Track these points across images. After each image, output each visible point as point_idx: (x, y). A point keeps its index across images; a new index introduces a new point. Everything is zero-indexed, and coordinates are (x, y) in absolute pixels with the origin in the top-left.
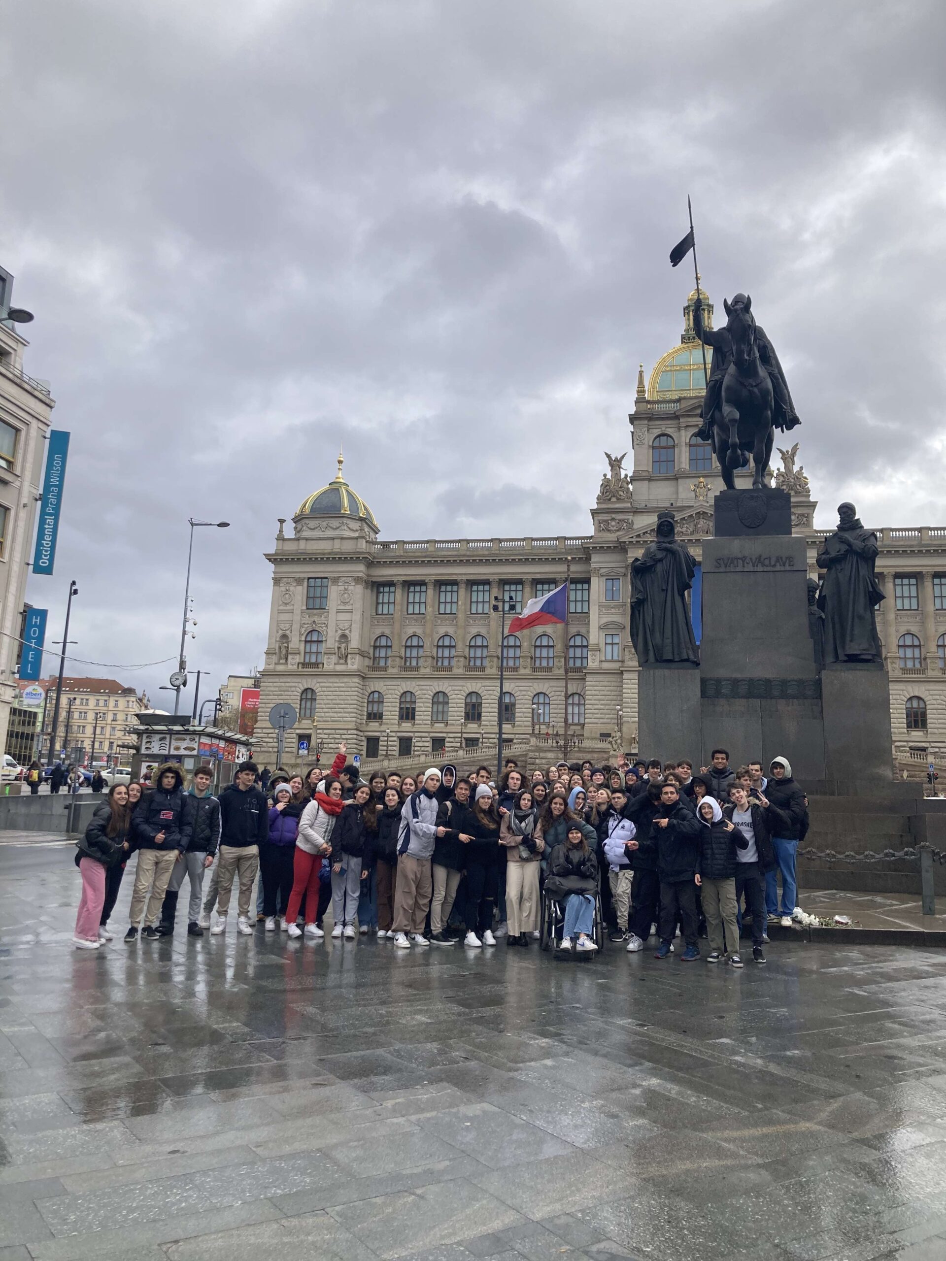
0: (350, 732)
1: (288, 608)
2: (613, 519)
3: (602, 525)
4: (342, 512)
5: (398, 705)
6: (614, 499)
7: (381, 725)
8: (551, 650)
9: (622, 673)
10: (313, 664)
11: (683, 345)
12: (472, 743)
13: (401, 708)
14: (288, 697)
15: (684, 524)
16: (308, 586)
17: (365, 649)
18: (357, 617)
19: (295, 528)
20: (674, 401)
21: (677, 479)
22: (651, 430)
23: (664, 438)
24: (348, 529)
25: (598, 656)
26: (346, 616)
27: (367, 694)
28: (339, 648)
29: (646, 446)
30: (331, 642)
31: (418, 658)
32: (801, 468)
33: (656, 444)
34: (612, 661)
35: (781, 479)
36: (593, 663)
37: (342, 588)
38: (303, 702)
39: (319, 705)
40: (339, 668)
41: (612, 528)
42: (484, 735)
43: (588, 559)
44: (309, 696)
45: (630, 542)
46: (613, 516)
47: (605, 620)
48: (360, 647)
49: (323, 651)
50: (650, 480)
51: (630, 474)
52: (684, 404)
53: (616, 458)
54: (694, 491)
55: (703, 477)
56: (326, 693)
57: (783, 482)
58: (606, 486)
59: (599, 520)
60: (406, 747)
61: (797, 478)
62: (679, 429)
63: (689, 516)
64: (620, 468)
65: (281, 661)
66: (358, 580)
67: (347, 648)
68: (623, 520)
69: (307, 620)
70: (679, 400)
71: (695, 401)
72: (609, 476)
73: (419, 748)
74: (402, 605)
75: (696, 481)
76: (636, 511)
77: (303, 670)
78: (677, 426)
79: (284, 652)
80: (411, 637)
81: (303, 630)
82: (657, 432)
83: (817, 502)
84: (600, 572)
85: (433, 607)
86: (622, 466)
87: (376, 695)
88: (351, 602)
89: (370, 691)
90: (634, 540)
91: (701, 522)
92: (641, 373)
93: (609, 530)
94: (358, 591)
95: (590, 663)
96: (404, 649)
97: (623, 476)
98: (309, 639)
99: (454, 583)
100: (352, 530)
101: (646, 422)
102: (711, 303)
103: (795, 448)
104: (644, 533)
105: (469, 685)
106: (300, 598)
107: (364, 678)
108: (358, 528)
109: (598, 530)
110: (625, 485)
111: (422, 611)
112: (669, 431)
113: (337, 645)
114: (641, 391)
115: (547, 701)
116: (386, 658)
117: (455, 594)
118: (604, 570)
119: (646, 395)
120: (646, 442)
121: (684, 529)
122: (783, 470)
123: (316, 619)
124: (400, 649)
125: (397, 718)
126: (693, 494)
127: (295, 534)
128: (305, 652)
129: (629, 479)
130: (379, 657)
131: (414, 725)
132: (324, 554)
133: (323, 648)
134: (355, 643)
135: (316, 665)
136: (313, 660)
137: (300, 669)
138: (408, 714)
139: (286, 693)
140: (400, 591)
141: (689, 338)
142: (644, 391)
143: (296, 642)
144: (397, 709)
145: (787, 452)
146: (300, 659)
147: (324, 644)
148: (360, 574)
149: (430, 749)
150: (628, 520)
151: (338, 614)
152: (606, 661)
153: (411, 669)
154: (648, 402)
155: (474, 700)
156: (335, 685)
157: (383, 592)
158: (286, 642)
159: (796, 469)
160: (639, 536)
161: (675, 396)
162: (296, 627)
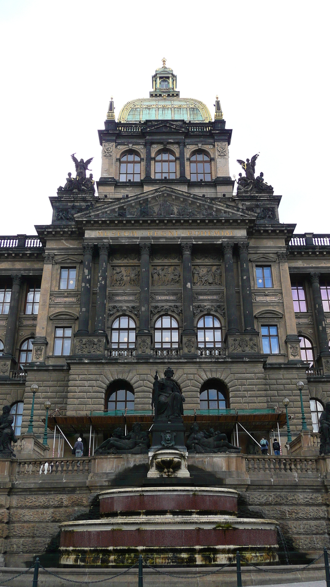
2: (73, 208)
3: (61, 214)
9: (69, 368)
11: (151, 98)
15: (146, 206)
22: (118, 146)
23: (131, 155)
25: (44, 350)
29: (113, 158)
33: (124, 160)
34: (61, 356)
36: (37, 358)
41: (71, 217)
45: (87, 221)
46: (74, 204)
52: (150, 125)
59: (59, 209)
70: (146, 123)
78: (143, 143)
82: (124, 148)
83: (281, 197)
84: (54, 260)
86: (88, 168)
90: (92, 219)
91: (166, 205)
92: (112, 103)
93: (68, 219)
95: (34, 359)
97: (88, 176)
101: (114, 138)
109: (56, 218)
112: (136, 147)
114: (111, 116)
118: (61, 257)
119: (115, 119)
120: (113, 154)
121: (147, 211)
122: (244, 175)
154: (117, 124)
160: (97, 216)
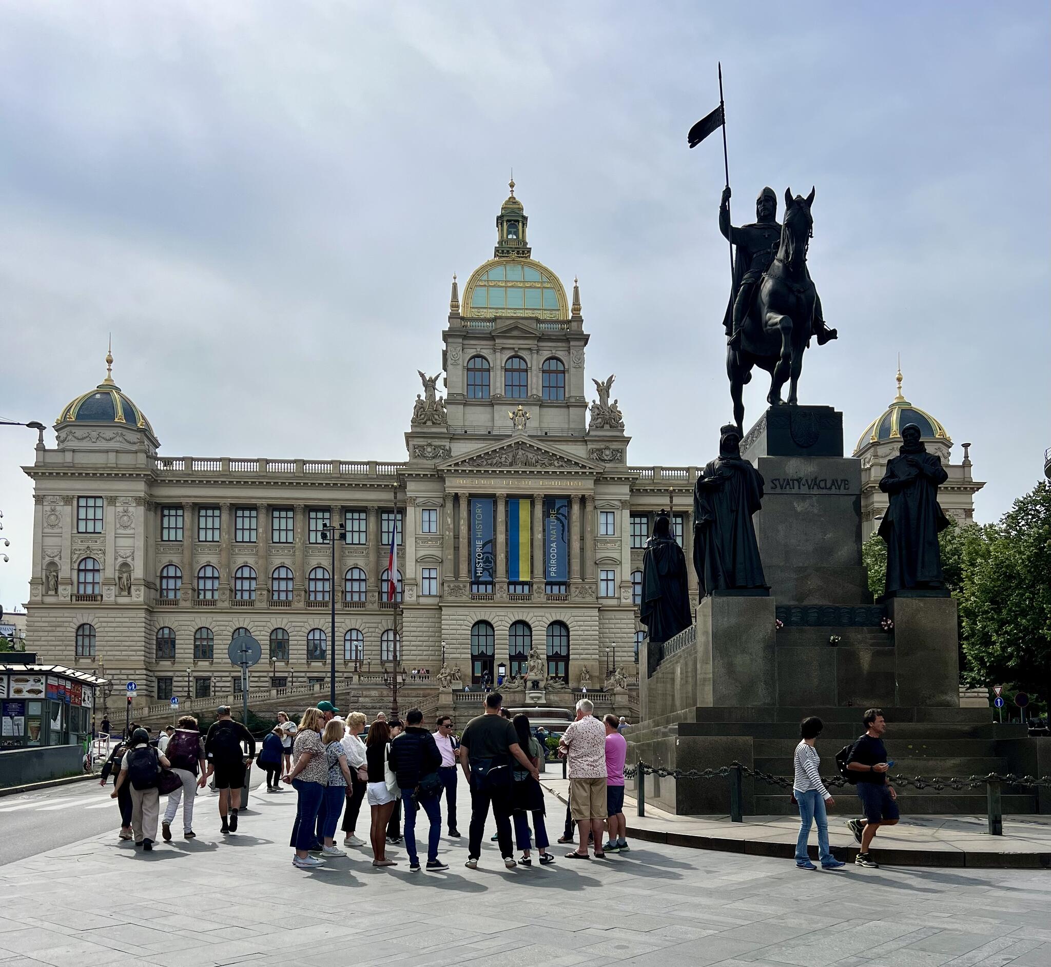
0: (138, 672)
1: (56, 530)
2: (430, 445)
3: (417, 451)
4: (116, 420)
5: (192, 642)
6: (429, 423)
7: (174, 663)
8: (363, 584)
9: (440, 608)
10: (89, 596)
11: (497, 259)
12: (278, 682)
13: (196, 647)
14: (61, 634)
15: (502, 454)
16: (78, 506)
17: (151, 579)
18: (140, 543)
19: (58, 438)
20: (489, 320)
21: (492, 405)
22: (465, 350)
23: (478, 360)
24: (124, 441)
25: (415, 590)
26: (127, 542)
27: (156, 630)
28: (120, 578)
29: (460, 367)
30: (110, 572)
31: (213, 590)
32: (616, 401)
33: (471, 366)
34: (430, 595)
35: (597, 411)
36: (410, 597)
37: (120, 509)
38: (80, 638)
39: (98, 641)
40: (121, 600)
41: (427, 454)
42: (295, 674)
43: (403, 487)
44: (87, 633)
45: (448, 470)
46: (429, 441)
47: (422, 553)
48: (146, 578)
49: (101, 581)
50: (465, 405)
51: (445, 397)
52: (500, 324)
53: (431, 378)
54: (512, 419)
55: (522, 404)
56: (107, 629)
57: (598, 414)
58: (420, 407)
59: (414, 446)
60: (203, 688)
61: (612, 411)
62: (495, 351)
63: (508, 446)
64: (434, 389)
65: (50, 593)
66: (138, 501)
67: (129, 578)
68: (440, 446)
69: (79, 545)
70: (495, 319)
71: (512, 321)
72: (423, 398)
73: (219, 689)
74: (192, 530)
75: (515, 409)
76: (453, 438)
77: (77, 602)
78: (492, 347)
79: (52, 583)
80: (204, 567)
81: (75, 557)
82: (472, 352)
83: (631, 438)
84: (416, 502)
85: (229, 533)
86: (436, 387)
87: (166, 631)
88: (133, 526)
89: (159, 627)
90: (453, 468)
91: (520, 453)
92: (455, 286)
93: (424, 457)
94: (138, 513)
95: (407, 598)
96: (196, 581)
97: (437, 399)
98: (82, 567)
99: (253, 508)
100: (130, 443)
101: (461, 340)
102: (525, 214)
103: (610, 381)
104: (462, 462)
105: (273, 620)
106: (69, 520)
107: (151, 612)
108: (136, 440)
109: (413, 455)
110: (439, 407)
111: (217, 538)
112: (484, 353)
113: (117, 574)
114: (454, 306)
115: (360, 637)
116: (175, 590)
117: (254, 521)
118: (422, 500)
119: (460, 311)
120: (460, 362)
121: (503, 460)
122: (598, 402)
123: (90, 544)
124: (192, 581)
125: (192, 656)
126: (511, 423)
127: (58, 445)
128: (79, 583)
129: (443, 401)
130: (167, 589)
131: (212, 663)
132: (96, 469)
133: (99, 578)
134: (138, 572)
135: (93, 597)
136: (89, 591)
137: (74, 601)
138: (204, 651)
139: (58, 629)
140: (190, 514)
141: (503, 251)
142: (458, 307)
143: (65, 571)
144: (192, 647)
145: (603, 383)
146: (72, 590)
147: (101, 573)
148: (142, 494)
149: (231, 689)
150: (444, 446)
151: (117, 539)
152: (423, 596)
153: (206, 603)
154: (463, 318)
155: (280, 637)
156: (117, 620)
157: (169, 516)
158: (54, 571)
159: (611, 402)
160: (457, 464)
161: (490, 314)
162: (66, 554)
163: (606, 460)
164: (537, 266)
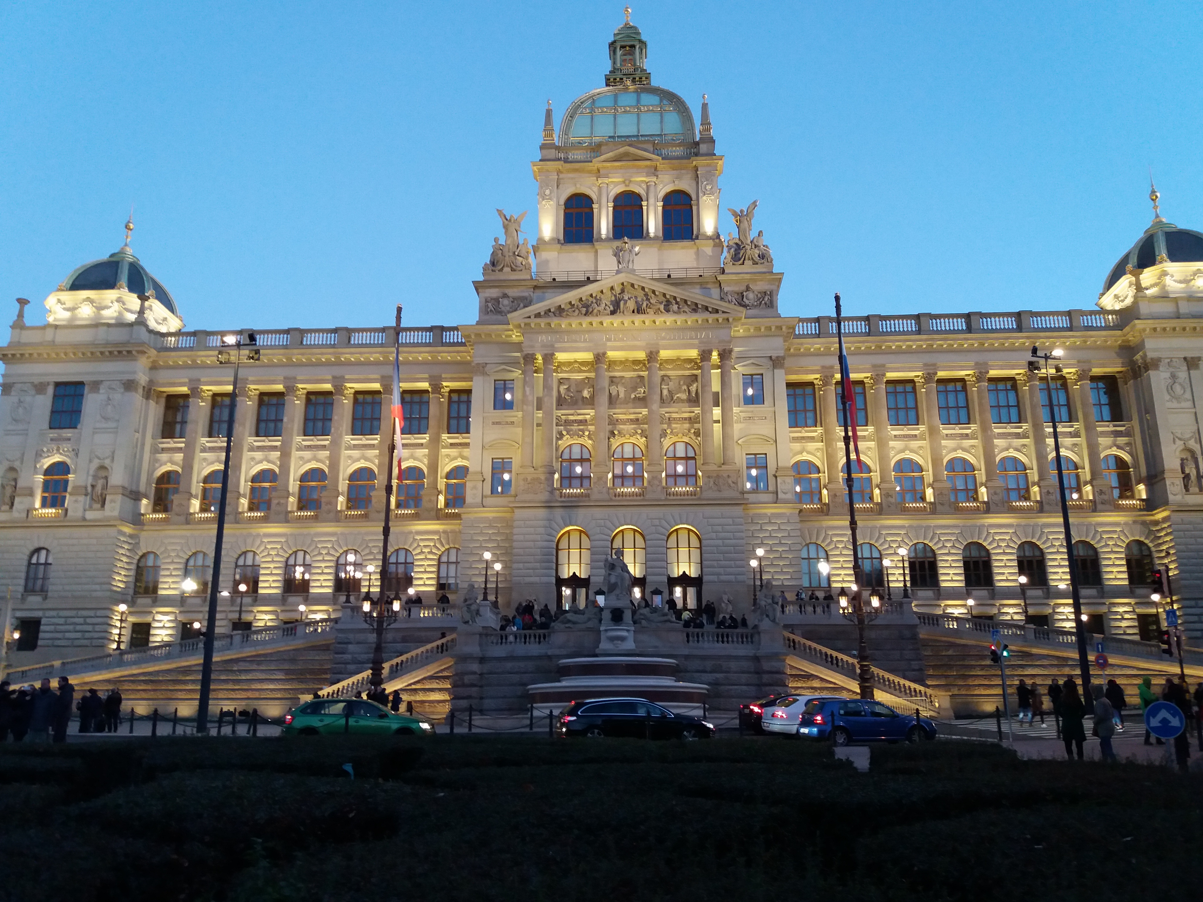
0: (99, 613)
1: (22, 427)
2: (506, 296)
3: (490, 304)
4: (115, 289)
5: (182, 572)
7: (155, 601)
9: (513, 512)
14: (8, 562)
15: (601, 300)
16: (54, 395)
18: (123, 439)
20: (592, 150)
21: (595, 250)
22: (562, 186)
23: (580, 199)
25: (480, 489)
26: (108, 439)
27: (137, 557)
30: (81, 477)
32: (760, 233)
33: (570, 205)
34: (502, 495)
35: (734, 247)
36: (472, 499)
37: (104, 397)
38: (31, 569)
39: (54, 572)
40: (90, 515)
41: (503, 309)
44: (42, 560)
45: (525, 324)
46: (506, 291)
47: (491, 437)
48: (126, 485)
50: (560, 251)
52: (605, 151)
56: (68, 555)
59: (486, 298)
62: (599, 185)
63: (608, 288)
66: (129, 385)
67: (105, 487)
69: (47, 444)
70: (599, 147)
78: (595, 180)
80: (214, 471)
81: (41, 461)
82: (570, 188)
83: (783, 274)
84: (485, 369)
86: (521, 228)
87: (150, 558)
88: (117, 417)
89: (141, 553)
90: (532, 321)
92: (549, 113)
93: (499, 311)
94: (128, 402)
95: (469, 500)
96: (199, 489)
101: (555, 174)
102: (643, 38)
104: (546, 312)
105: (291, 539)
106: (41, 412)
109: (485, 312)
112: (587, 188)
113: (90, 481)
114: (549, 136)
115: (410, 560)
117: (281, 409)
118: (491, 367)
119: (555, 140)
121: (602, 307)
123: (62, 443)
124: (191, 488)
128: (43, 494)
133: (69, 486)
134: (117, 478)
137: (31, 518)
139: (5, 555)
141: (614, 79)
142: (553, 136)
146: (30, 504)
147: (71, 481)
148: (133, 377)
150: (526, 297)
151: (96, 435)
152: (491, 496)
154: (559, 149)
160: (538, 315)
161: (594, 144)
162: (29, 456)
163: (748, 306)
164: (656, 91)
